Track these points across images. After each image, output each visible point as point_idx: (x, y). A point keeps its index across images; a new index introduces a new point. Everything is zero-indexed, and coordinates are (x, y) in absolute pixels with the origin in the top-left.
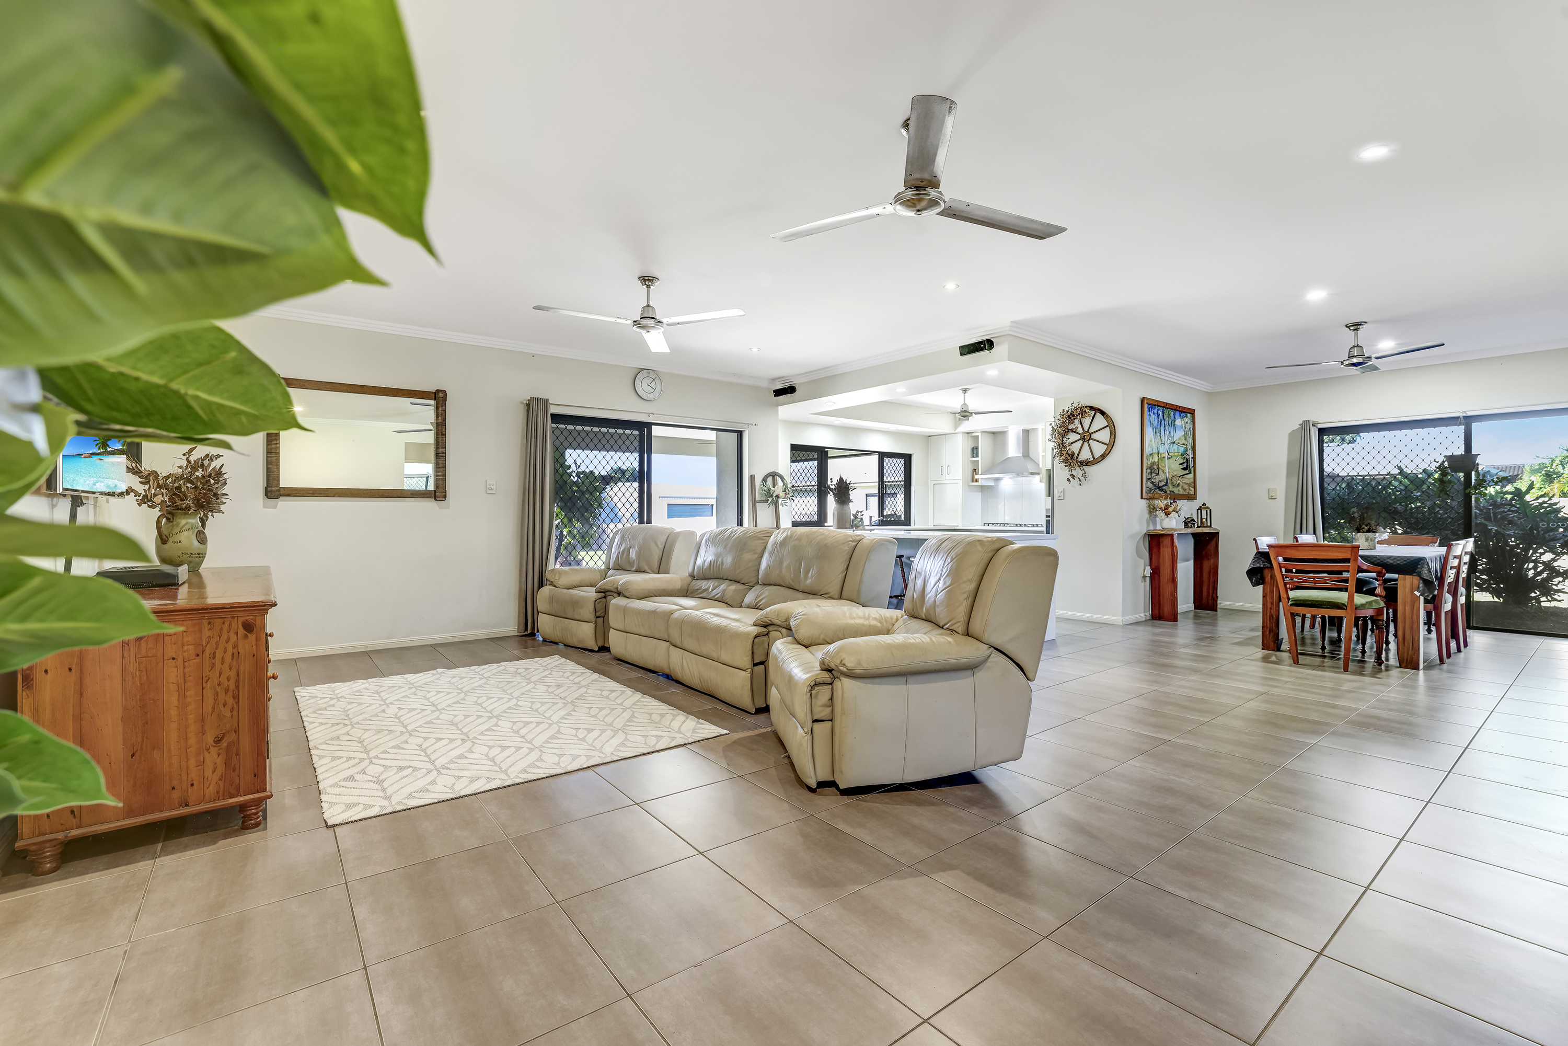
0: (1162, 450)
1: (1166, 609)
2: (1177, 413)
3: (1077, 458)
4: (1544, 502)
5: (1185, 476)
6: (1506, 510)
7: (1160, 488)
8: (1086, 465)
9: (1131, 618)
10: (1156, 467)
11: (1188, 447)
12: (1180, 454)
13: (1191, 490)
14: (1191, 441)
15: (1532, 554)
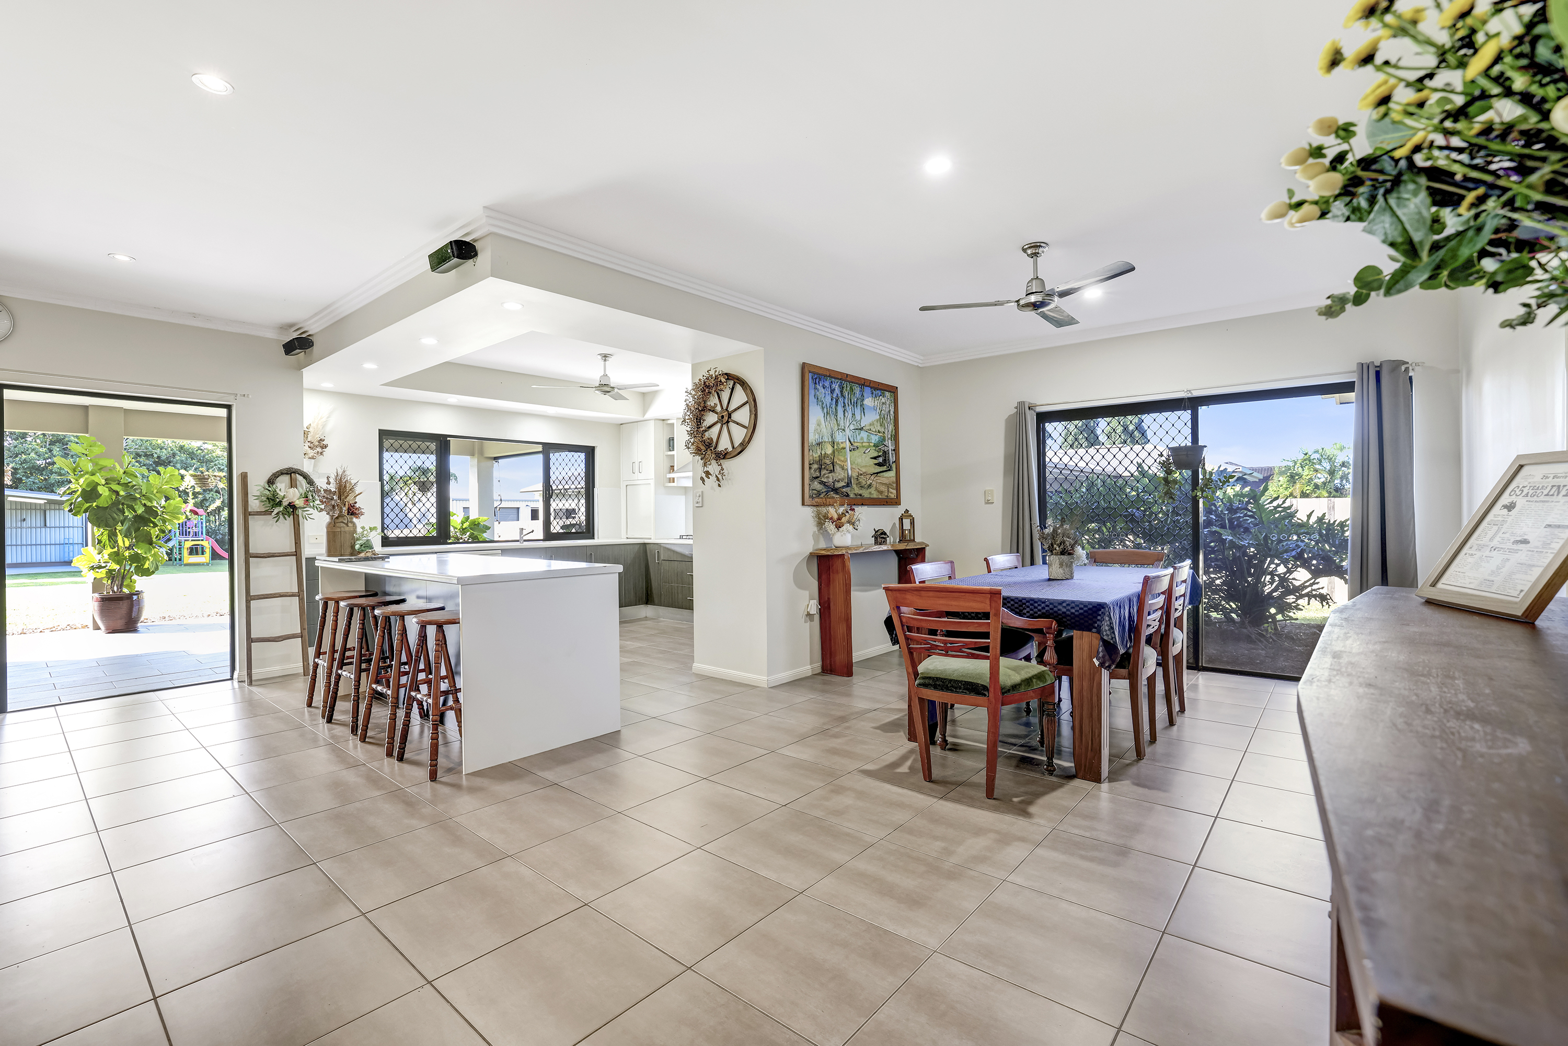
0: (839, 437)
1: (840, 658)
2: (867, 391)
3: (715, 448)
4: (1279, 506)
5: (882, 474)
6: (1242, 515)
7: (836, 490)
8: (723, 459)
9: (785, 675)
10: (828, 462)
11: (886, 435)
12: (872, 444)
13: (891, 493)
14: (891, 427)
15: (1269, 564)
